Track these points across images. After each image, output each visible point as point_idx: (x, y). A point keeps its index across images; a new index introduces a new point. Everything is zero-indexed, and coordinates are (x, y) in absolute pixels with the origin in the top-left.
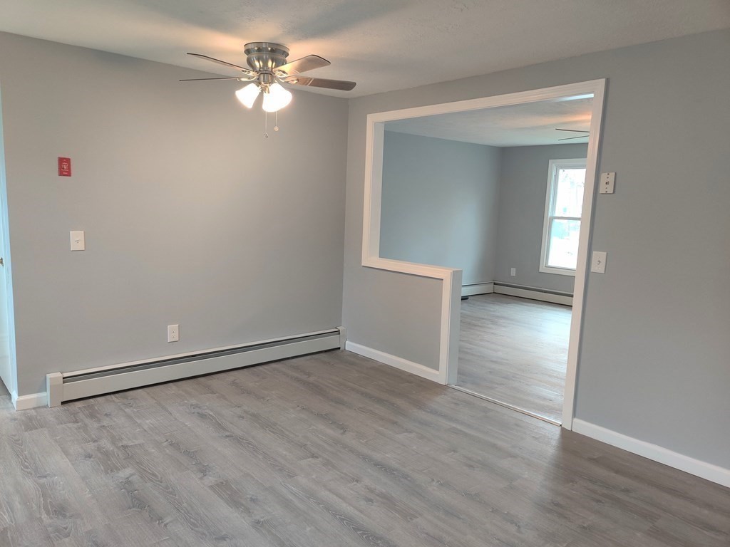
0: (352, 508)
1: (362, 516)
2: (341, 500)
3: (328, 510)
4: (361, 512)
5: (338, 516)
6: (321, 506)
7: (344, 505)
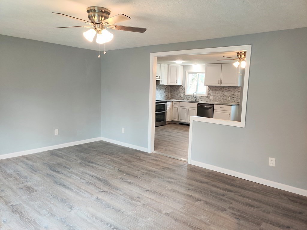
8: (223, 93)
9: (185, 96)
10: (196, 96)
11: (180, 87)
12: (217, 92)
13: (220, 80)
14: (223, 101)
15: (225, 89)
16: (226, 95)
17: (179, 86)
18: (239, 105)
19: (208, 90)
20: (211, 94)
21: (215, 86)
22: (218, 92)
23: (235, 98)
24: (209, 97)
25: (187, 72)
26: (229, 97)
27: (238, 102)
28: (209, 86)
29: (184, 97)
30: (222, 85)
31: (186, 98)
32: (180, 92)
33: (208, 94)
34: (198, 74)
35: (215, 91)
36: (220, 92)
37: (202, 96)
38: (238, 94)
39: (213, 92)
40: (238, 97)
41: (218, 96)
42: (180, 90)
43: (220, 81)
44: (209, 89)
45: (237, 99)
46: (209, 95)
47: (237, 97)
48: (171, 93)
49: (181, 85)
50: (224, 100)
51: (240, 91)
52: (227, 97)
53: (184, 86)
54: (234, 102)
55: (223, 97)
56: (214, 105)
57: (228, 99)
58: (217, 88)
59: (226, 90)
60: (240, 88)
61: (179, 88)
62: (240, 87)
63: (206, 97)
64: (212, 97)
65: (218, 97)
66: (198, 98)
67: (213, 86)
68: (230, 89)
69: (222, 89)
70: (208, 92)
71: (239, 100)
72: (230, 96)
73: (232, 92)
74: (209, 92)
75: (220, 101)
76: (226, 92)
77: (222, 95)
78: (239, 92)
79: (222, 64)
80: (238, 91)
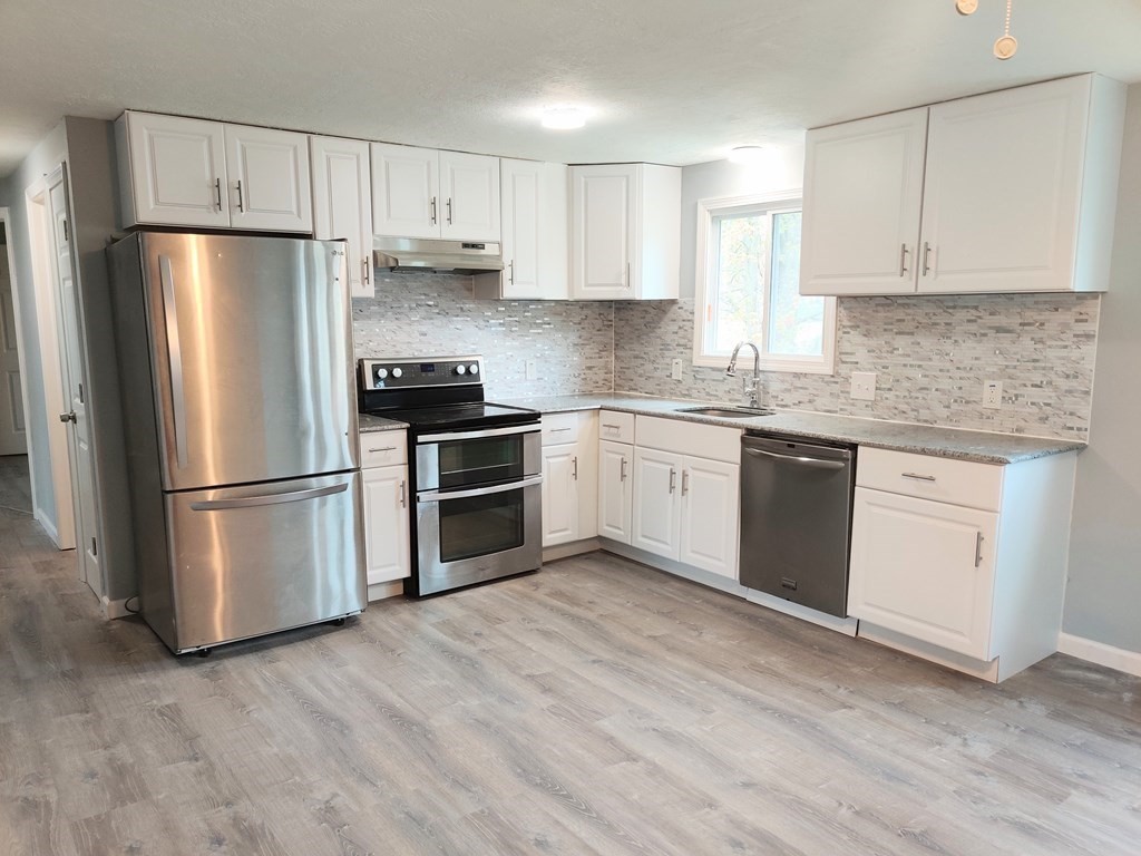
0: (571, 828)
1: (555, 815)
2: (589, 843)
3: (610, 826)
4: (557, 822)
5: (595, 815)
6: (622, 833)
7: (583, 835)
8: (948, 346)
9: (697, 372)
10: (756, 372)
11: (665, 312)
12: (902, 343)
13: (912, 245)
14: (946, 413)
15: (961, 315)
16: (968, 363)
17: (661, 307)
18: (1079, 449)
19: (839, 327)
20: (861, 355)
21: (889, 300)
22: (908, 339)
23: (1048, 391)
24: (847, 379)
25: (701, 208)
26: (999, 384)
27: (1075, 423)
28: (841, 299)
29: (689, 381)
30: (928, 285)
31: (700, 385)
32: (666, 347)
33: (840, 357)
34: (770, 213)
35: (888, 337)
36: (927, 343)
37: (796, 375)
38: (1075, 354)
39: (873, 342)
40: (1073, 384)
41: (910, 372)
42: (667, 329)
43: (918, 255)
44: (846, 323)
45: (1068, 403)
46: (844, 370)
47: (1064, 384)
48: (621, 353)
49: (673, 302)
50: (955, 407)
51: (1094, 327)
52: (979, 380)
53: (690, 309)
54: (1044, 419)
55: (945, 384)
56: (854, 447)
57: (991, 396)
58: (900, 314)
59: (973, 328)
60: (1095, 308)
61: (661, 319)
62: (1094, 295)
63: (822, 377)
64: (863, 383)
65: (906, 384)
66: (774, 387)
67: (871, 297)
68: (1000, 320)
69: (942, 319)
70: (838, 342)
71: (1086, 410)
72: (1004, 373)
73: (1027, 342)
74: (846, 347)
75: (924, 414)
76: (971, 343)
77: (936, 362)
78: (1089, 336)
79: (933, 108)
80: (1080, 328)
